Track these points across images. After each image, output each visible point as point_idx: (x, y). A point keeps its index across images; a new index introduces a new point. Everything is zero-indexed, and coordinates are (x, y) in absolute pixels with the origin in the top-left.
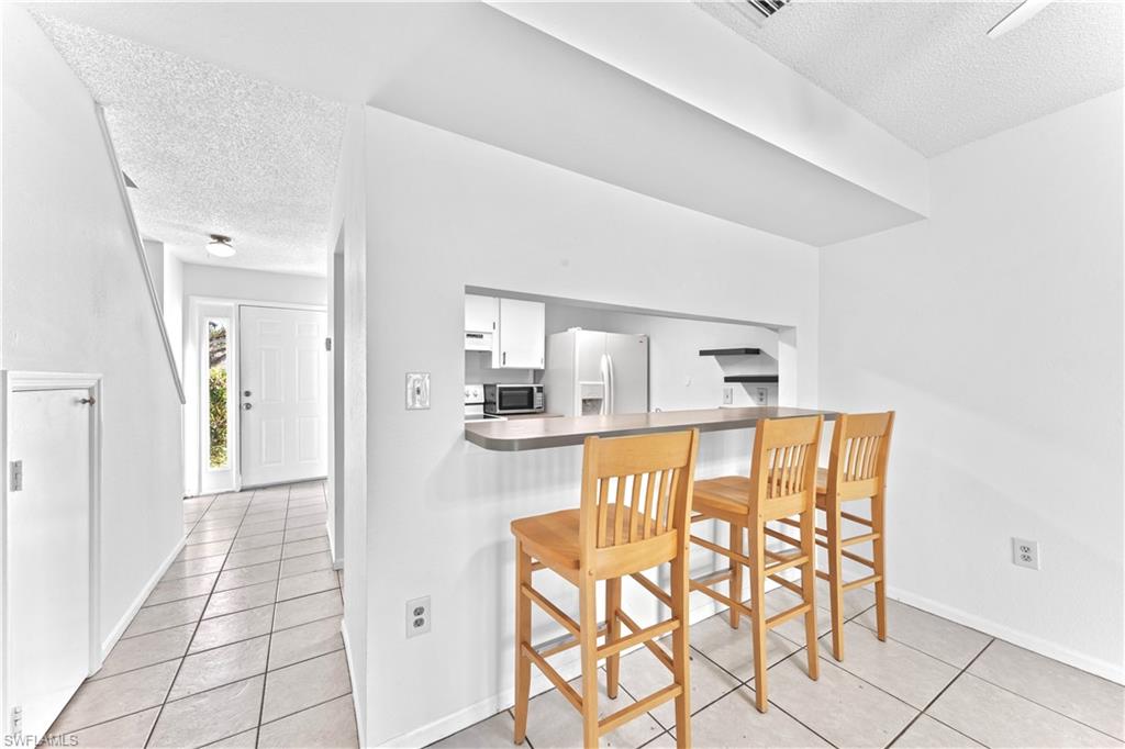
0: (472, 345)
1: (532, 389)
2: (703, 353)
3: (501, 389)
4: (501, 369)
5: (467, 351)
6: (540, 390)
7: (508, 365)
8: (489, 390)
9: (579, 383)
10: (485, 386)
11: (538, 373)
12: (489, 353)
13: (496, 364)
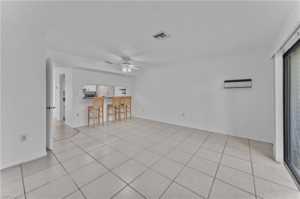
0: (84, 88)
1: (93, 95)
2: (120, 90)
3: (88, 95)
4: (88, 92)
5: (83, 89)
6: (95, 95)
7: (89, 91)
8: (86, 95)
9: (101, 94)
10: (85, 94)
11: (95, 92)
12: (86, 89)
13: (87, 91)
